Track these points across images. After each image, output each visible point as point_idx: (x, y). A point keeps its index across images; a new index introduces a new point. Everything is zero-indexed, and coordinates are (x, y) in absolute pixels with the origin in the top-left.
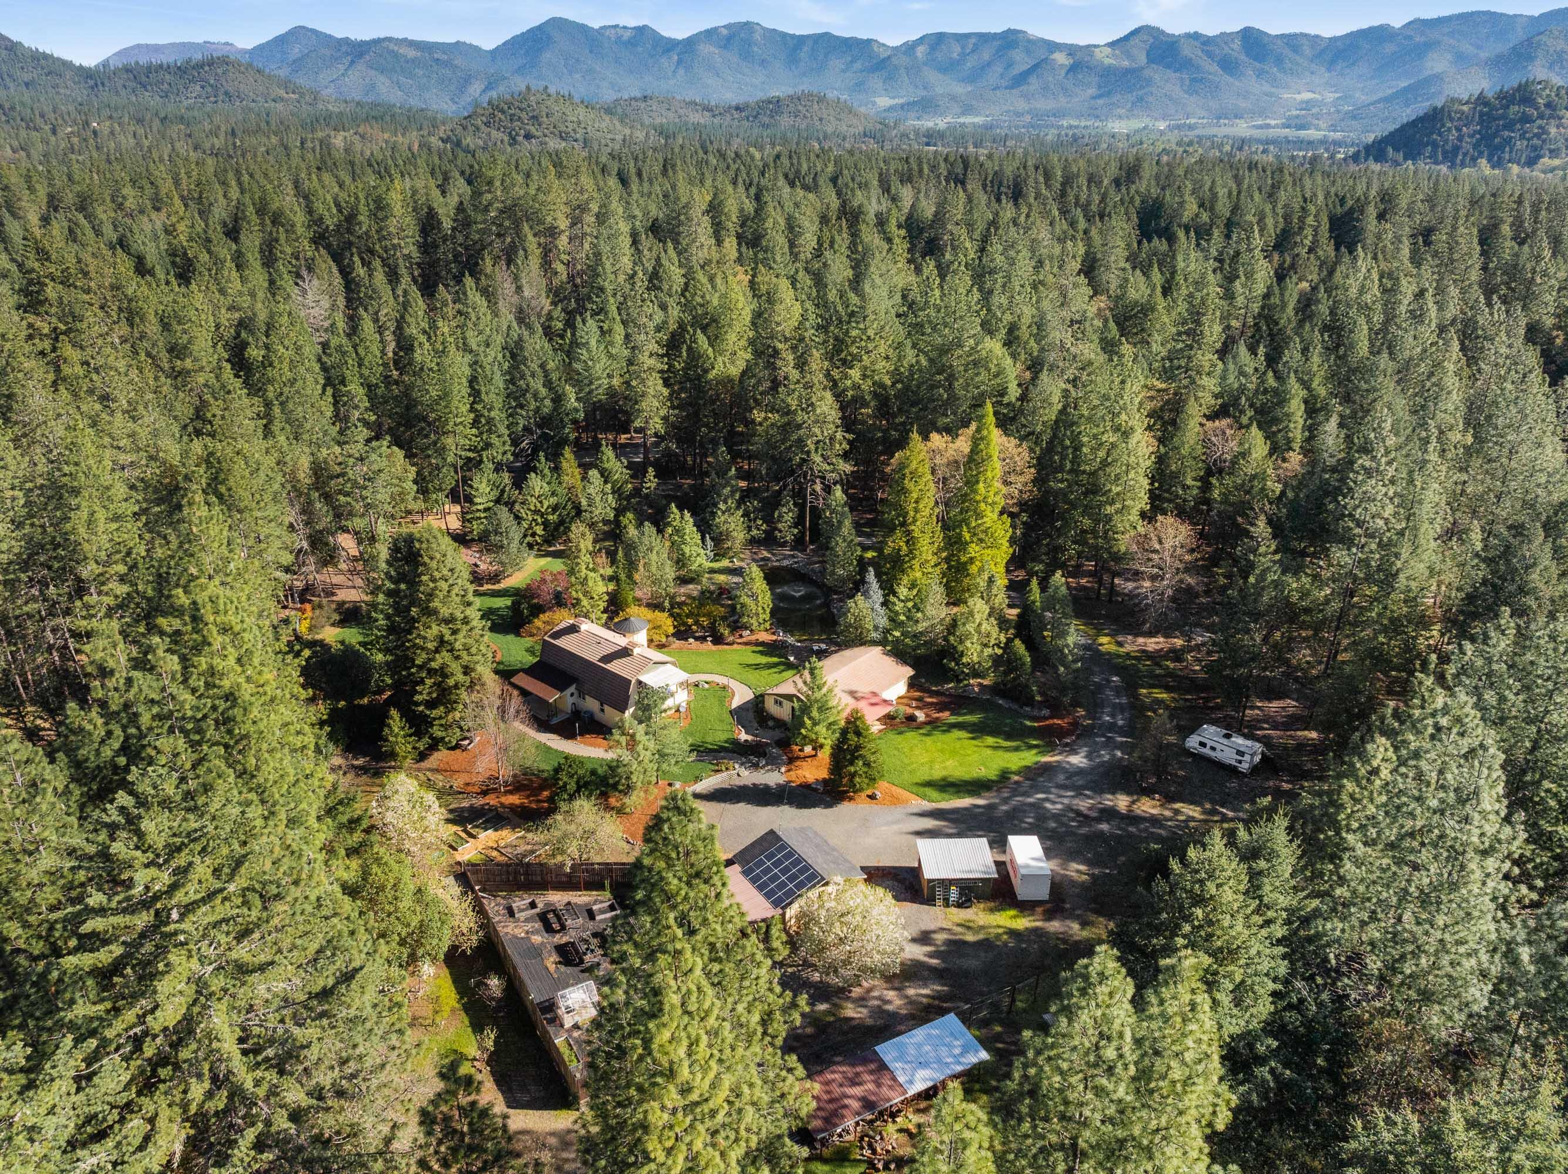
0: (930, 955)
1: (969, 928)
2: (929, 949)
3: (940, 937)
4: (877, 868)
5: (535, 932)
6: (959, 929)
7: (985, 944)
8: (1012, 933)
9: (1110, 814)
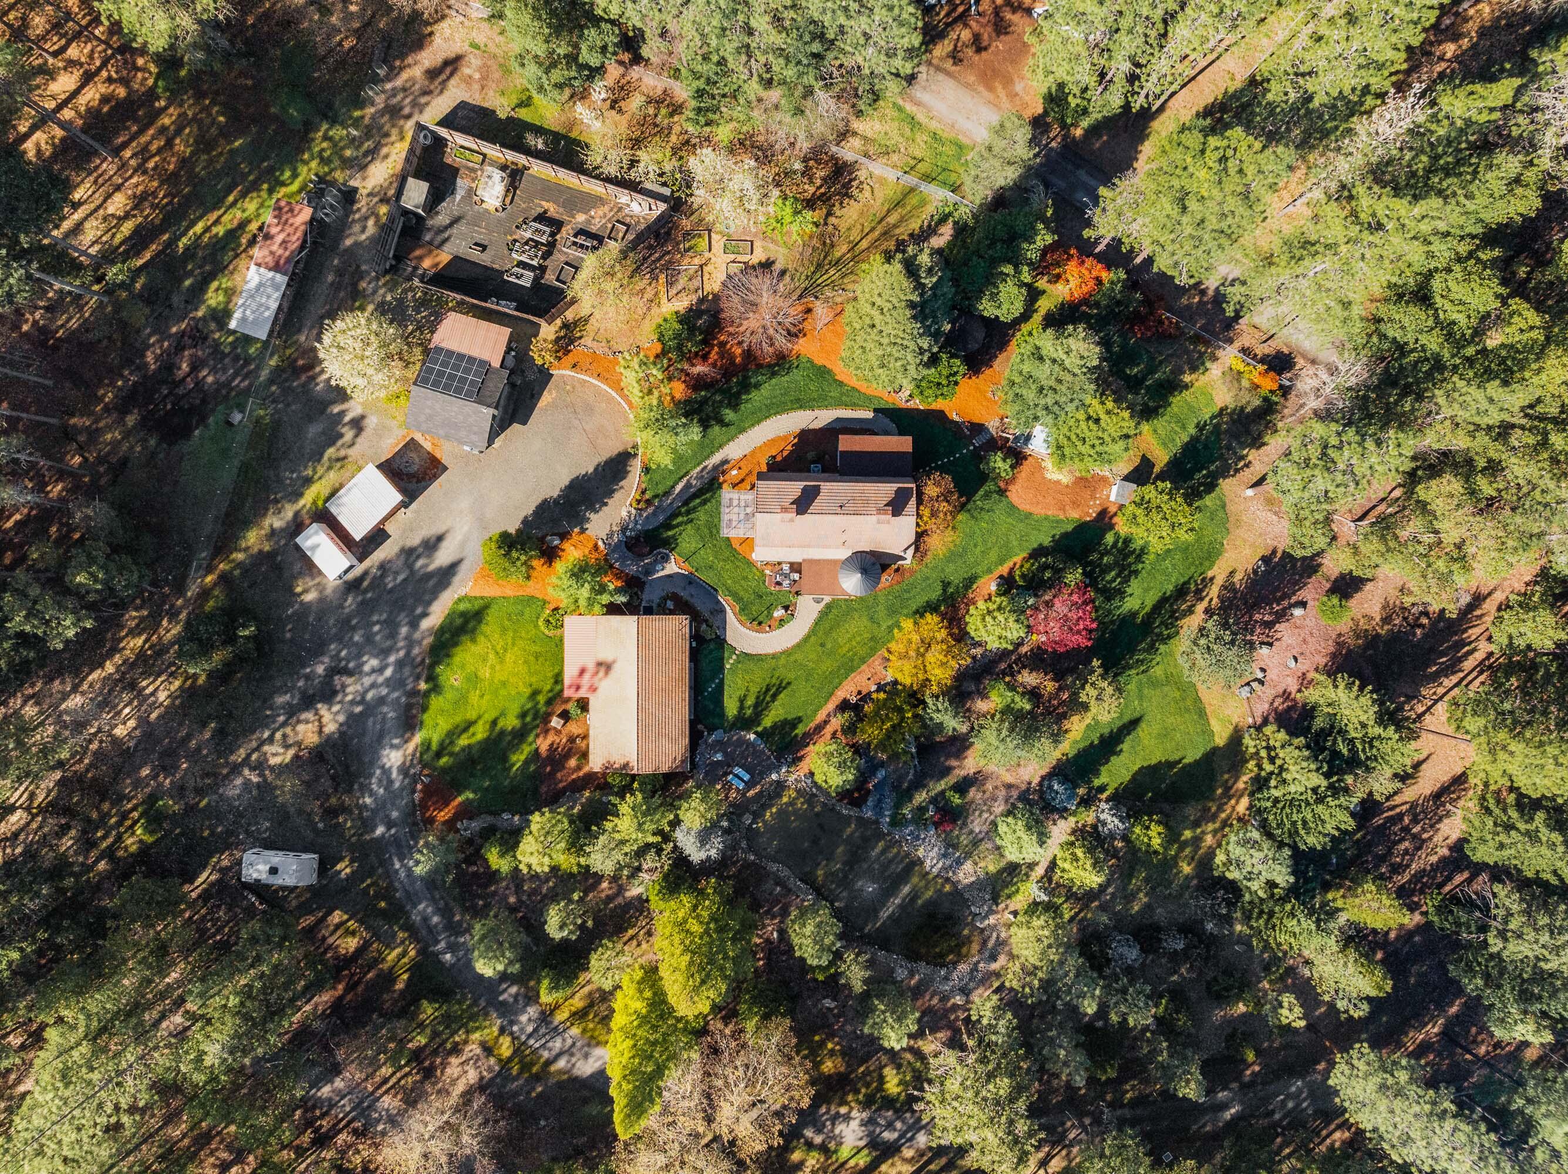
0: (343, 413)
1: (338, 460)
2: (347, 419)
3: (349, 434)
4: (436, 477)
5: (588, 222)
6: (342, 453)
7: (317, 456)
8: (308, 481)
9: (327, 693)
